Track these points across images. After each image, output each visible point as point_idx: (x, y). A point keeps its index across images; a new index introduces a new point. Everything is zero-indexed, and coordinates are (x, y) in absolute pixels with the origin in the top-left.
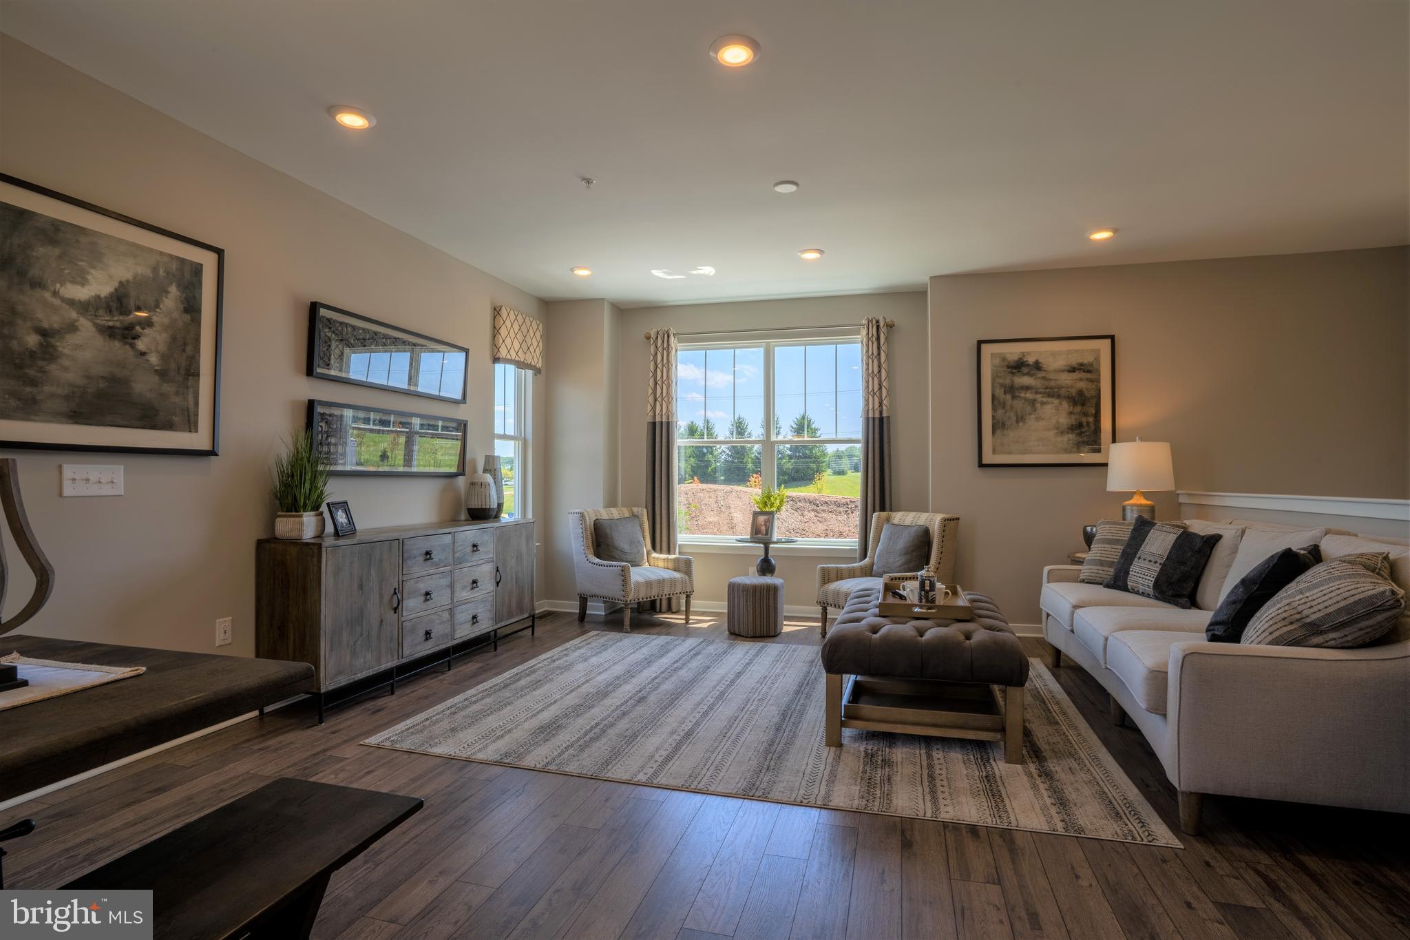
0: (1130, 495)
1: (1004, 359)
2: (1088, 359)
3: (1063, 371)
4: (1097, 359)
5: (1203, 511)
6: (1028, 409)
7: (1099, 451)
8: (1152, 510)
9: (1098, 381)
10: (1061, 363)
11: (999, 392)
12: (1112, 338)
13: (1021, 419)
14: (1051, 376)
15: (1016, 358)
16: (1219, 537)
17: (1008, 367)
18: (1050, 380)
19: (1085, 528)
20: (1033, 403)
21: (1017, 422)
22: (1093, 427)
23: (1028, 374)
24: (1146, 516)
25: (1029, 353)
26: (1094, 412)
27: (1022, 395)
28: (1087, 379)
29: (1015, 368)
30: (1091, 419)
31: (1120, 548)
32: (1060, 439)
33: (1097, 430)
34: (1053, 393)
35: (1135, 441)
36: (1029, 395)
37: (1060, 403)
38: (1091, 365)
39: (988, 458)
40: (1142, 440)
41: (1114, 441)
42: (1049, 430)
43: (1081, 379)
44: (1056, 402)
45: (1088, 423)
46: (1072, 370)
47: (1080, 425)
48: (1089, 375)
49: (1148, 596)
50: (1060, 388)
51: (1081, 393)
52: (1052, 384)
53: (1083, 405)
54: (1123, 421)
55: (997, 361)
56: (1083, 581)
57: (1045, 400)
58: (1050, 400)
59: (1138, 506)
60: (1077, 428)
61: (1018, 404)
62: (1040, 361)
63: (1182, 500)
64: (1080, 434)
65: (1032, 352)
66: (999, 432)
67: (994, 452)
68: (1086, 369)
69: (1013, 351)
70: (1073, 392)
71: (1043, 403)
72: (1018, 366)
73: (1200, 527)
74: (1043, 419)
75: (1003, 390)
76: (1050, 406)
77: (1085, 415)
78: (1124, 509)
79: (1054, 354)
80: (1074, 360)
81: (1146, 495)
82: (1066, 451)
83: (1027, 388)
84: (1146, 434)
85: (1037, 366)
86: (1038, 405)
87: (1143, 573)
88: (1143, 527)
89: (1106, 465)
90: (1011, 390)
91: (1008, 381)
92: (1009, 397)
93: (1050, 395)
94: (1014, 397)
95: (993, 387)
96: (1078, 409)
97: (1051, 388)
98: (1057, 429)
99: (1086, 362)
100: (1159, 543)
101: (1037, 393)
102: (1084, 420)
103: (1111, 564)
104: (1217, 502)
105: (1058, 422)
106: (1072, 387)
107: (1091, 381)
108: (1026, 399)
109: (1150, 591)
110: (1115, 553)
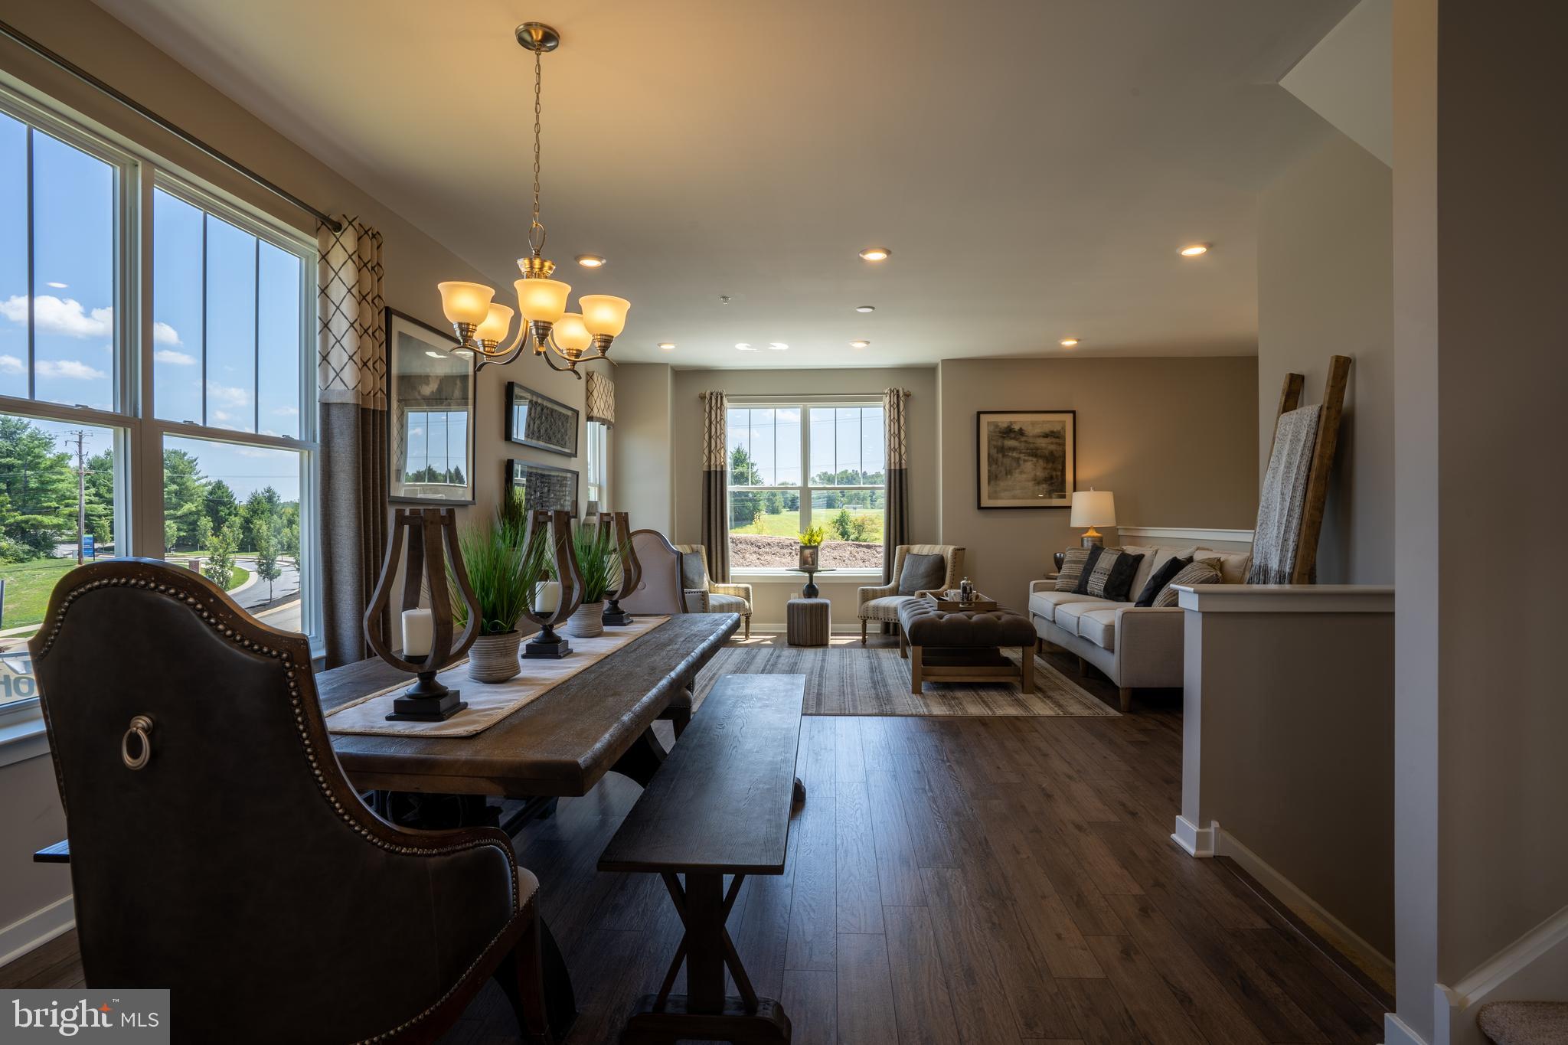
0: (1086, 530)
1: (997, 426)
2: (1057, 428)
3: (1039, 436)
4: (1064, 428)
5: (1135, 540)
6: (1015, 465)
7: (1064, 497)
8: (1101, 540)
9: (1064, 445)
10: (1038, 430)
11: (994, 451)
12: (1074, 412)
13: (1009, 472)
14: (1031, 440)
15: (1005, 425)
16: (1142, 556)
17: (1000, 432)
18: (1030, 443)
19: (1055, 554)
20: (1018, 460)
21: (1006, 474)
22: (1060, 479)
23: (1014, 438)
24: (1098, 544)
25: (1015, 422)
26: (1061, 468)
27: (1010, 454)
28: (1056, 443)
29: (1005, 433)
30: (1059, 473)
31: (1082, 566)
32: (1037, 489)
33: (1063, 482)
34: (1034, 453)
35: (1089, 490)
36: (1015, 454)
37: (1037, 461)
38: (1059, 432)
39: (986, 503)
40: (1095, 490)
41: (1075, 490)
42: (1028, 481)
43: (1052, 443)
44: (1035, 460)
45: (1057, 476)
46: (1046, 436)
47: (1051, 478)
48: (1057, 440)
49: (1101, 597)
50: (1037, 449)
51: (1052, 453)
52: (1032, 446)
53: (1053, 462)
54: (1080, 476)
55: (992, 428)
56: (1057, 590)
57: (1026, 458)
58: (1030, 458)
59: (1094, 537)
60: (1049, 480)
61: (1007, 461)
62: (1024, 428)
63: (1121, 533)
64: (1051, 485)
65: (1019, 421)
66: (992, 483)
67: (990, 497)
68: (1056, 436)
69: (1004, 420)
70: (1047, 453)
71: (1025, 461)
72: (1008, 432)
73: (1131, 550)
74: (1025, 473)
75: (996, 450)
76: (1029, 463)
77: (1055, 470)
78: (1082, 539)
79: (1033, 424)
80: (1047, 428)
81: (1097, 529)
82: (1041, 496)
83: (1014, 449)
84: (1097, 486)
85: (1021, 432)
86: (1021, 462)
87: (1097, 582)
88: (1097, 550)
89: (1070, 507)
90: (1002, 450)
91: (999, 444)
92: (1000, 455)
93: (1030, 455)
94: (1004, 456)
95: (989, 447)
96: (1050, 465)
97: (1031, 449)
98: (1035, 480)
99: (1055, 430)
100: (1107, 561)
101: (1021, 453)
102: (1054, 473)
103: (1076, 577)
104: (1143, 534)
105: (1035, 475)
106: (1045, 449)
107: (1059, 444)
108: (1013, 458)
109: (1102, 593)
110: (1078, 570)
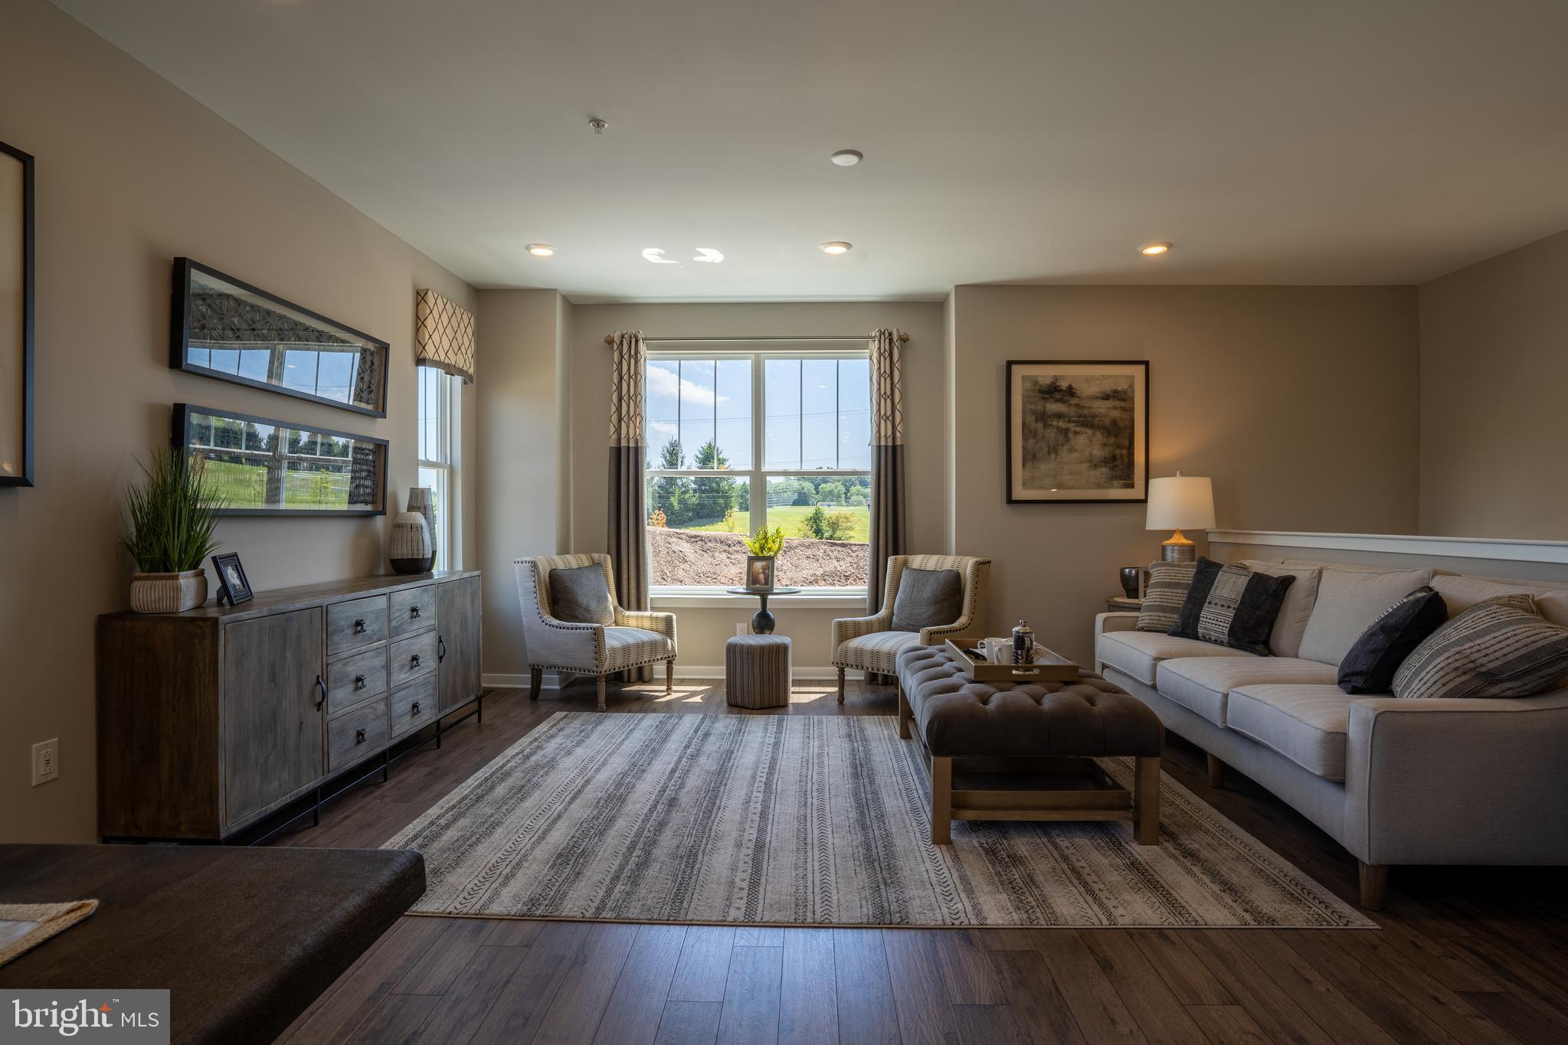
0: (1169, 534)
1: (1036, 383)
2: (1122, 386)
3: (1097, 398)
4: (1132, 386)
5: (1238, 550)
6: (1061, 438)
7: (1134, 487)
8: (1192, 549)
9: (1132, 410)
10: (1093, 389)
11: (1031, 419)
12: (1146, 363)
13: (1054, 450)
14: (1085, 403)
15: (1048, 381)
16: (1292, 579)
17: (1040, 392)
18: (1083, 407)
19: (1122, 570)
20: (1065, 432)
21: (1049, 453)
22: (1126, 461)
23: (1060, 400)
25: (1062, 377)
26: (1127, 444)
27: (1054, 423)
28: (1121, 408)
29: (1048, 393)
30: (1125, 452)
31: (1182, 592)
32: (1092, 473)
33: (1131, 464)
34: (1087, 422)
35: (1175, 476)
36: (1062, 424)
37: (1094, 434)
38: (1125, 392)
39: (1019, 493)
40: (1183, 474)
41: (1148, 476)
42: (1081, 463)
43: (1115, 408)
44: (1090, 432)
45: (1121, 455)
46: (1106, 397)
47: (1114, 458)
48: (1122, 404)
50: (1094, 416)
51: (1114, 422)
52: (1086, 412)
53: (1117, 436)
54: (1158, 453)
55: (1028, 385)
57: (1078, 429)
58: (1083, 430)
59: (1178, 545)
60: (1111, 461)
61: (1051, 434)
62: (1073, 386)
63: (1212, 538)
64: (1113, 468)
65: (1068, 374)
66: (1029, 464)
67: (1024, 487)
68: (1121, 397)
69: (1045, 374)
70: (1107, 421)
71: (1076, 433)
72: (1052, 391)
74: (1076, 451)
75: (1034, 418)
76: (1083, 437)
77: (1119, 446)
78: (1164, 549)
79: (1088, 379)
80: (1108, 387)
81: (1186, 533)
82: (1099, 486)
83: (1059, 416)
84: (1186, 469)
85: (1071, 392)
86: (1071, 435)
87: (1215, 620)
88: (1208, 569)
89: (1145, 502)
90: (1043, 417)
91: (1040, 408)
92: (1040, 425)
93: (1083, 425)
94: (1046, 426)
95: (1024, 413)
96: (1112, 440)
97: (1084, 417)
98: (1090, 462)
99: (1119, 389)
100: (1230, 587)
101: (1070, 421)
102: (1118, 452)
103: (1173, 610)
105: (1091, 454)
106: (1105, 416)
107: (1124, 409)
108: (1058, 428)
